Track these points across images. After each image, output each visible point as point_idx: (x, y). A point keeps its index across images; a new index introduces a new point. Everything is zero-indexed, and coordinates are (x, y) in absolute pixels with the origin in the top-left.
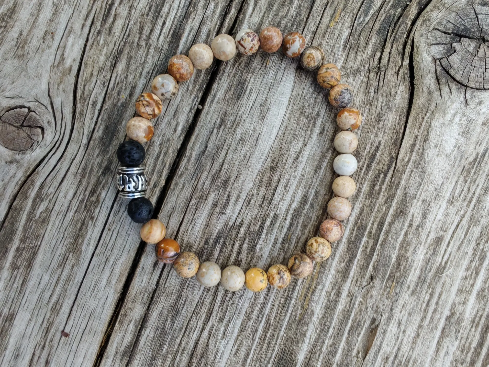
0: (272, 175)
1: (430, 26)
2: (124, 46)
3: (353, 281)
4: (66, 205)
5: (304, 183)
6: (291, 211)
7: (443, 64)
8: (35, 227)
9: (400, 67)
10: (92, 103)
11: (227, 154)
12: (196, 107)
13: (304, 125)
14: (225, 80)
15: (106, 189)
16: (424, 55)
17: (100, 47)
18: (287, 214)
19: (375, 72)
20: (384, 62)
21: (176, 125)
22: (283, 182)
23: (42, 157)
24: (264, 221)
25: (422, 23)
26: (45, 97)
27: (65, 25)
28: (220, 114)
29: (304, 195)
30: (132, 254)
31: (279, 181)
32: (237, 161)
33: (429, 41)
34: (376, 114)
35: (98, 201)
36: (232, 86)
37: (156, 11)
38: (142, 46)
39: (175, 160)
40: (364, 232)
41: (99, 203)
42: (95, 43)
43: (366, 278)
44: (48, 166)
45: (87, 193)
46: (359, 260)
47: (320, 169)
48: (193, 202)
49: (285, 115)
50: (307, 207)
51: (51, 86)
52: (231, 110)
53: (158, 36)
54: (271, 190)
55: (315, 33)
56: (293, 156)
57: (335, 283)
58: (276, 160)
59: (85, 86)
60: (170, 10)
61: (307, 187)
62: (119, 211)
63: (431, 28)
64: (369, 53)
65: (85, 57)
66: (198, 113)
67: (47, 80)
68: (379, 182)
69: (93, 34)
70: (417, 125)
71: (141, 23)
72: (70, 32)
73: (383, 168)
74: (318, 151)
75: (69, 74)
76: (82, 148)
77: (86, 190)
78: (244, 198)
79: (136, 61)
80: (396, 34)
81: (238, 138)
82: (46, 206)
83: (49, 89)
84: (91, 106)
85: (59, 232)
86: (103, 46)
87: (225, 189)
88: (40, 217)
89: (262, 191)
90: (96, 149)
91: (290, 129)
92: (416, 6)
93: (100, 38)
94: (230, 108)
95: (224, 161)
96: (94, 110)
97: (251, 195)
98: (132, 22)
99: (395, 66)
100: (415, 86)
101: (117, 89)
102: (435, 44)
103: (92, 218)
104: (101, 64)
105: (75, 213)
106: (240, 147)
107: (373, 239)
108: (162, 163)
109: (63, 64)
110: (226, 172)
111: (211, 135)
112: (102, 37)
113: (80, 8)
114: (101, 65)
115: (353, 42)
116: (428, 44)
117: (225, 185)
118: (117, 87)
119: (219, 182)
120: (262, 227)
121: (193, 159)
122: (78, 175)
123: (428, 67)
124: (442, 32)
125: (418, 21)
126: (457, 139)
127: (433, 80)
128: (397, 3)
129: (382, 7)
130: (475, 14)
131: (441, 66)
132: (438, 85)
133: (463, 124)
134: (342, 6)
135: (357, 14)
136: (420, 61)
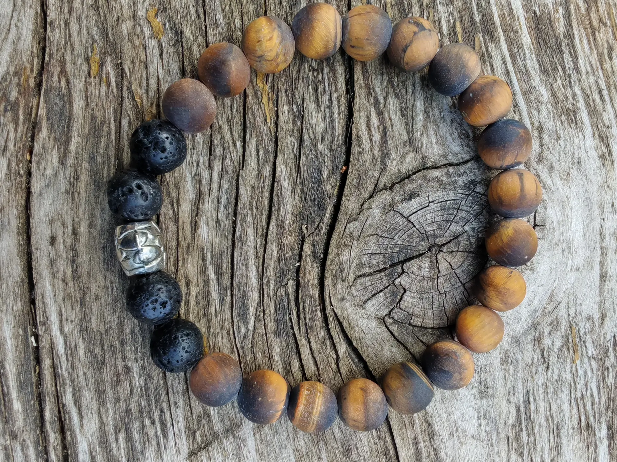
1: (346, 278)
7: (396, 318)
16: (364, 324)
20: (310, 368)
25: (333, 281)
33: (358, 300)
63: (351, 278)
64: (281, 370)
70: (407, 422)
80: (305, 318)
92: (313, 262)
102: (369, 299)
115: (248, 369)
116: (359, 305)
123: (377, 336)
124: (370, 274)
125: (326, 282)
126: (476, 406)
127: (394, 350)
128: (281, 275)
129: (263, 294)
130: (405, 220)
131: (396, 322)
132: (406, 351)
133: (474, 381)
134: (204, 329)
135: (233, 326)
136: (362, 335)
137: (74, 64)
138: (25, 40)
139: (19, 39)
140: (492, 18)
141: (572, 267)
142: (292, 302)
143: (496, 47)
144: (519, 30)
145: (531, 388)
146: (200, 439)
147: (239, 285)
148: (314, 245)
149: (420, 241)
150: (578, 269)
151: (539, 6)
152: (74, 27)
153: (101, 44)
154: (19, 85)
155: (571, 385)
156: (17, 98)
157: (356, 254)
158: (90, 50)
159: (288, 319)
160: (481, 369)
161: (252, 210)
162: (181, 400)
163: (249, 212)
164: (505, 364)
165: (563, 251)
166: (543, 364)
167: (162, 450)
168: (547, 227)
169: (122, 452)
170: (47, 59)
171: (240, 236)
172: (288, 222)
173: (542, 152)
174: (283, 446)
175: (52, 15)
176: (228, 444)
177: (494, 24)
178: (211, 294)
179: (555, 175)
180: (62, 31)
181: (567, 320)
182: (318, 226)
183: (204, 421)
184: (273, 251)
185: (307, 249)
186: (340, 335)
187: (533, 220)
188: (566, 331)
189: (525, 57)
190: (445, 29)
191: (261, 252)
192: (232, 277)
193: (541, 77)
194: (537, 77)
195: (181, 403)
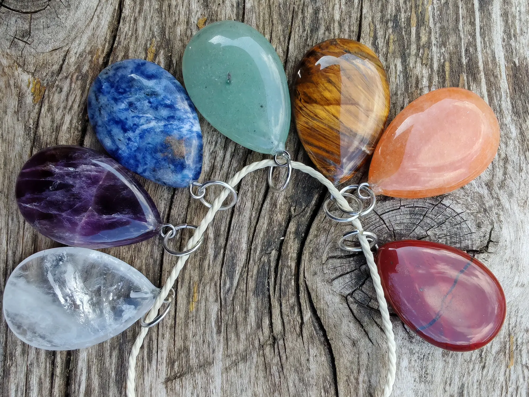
1: (321, 257)
7: (357, 298)
16: (328, 298)
19: (271, 344)
20: (278, 327)
25: (309, 258)
33: (327, 277)
63: (324, 258)
64: (253, 324)
70: (352, 390)
80: (280, 284)
92: (295, 239)
102: (337, 278)
115: (227, 318)
116: (327, 281)
123: (339, 311)
124: (341, 257)
125: (303, 257)
126: (415, 388)
127: (351, 325)
128: (267, 244)
129: (250, 258)
130: (378, 217)
131: (356, 302)
132: (361, 328)
133: (416, 366)
134: (197, 277)
135: (220, 279)
136: (326, 307)
137: (135, 51)
138: (102, 28)
139: (98, 26)
140: (477, 63)
141: (518, 282)
142: (272, 269)
143: (476, 87)
144: (499, 76)
145: (466, 382)
146: (177, 368)
147: (232, 247)
148: (298, 225)
149: (388, 237)
150: (523, 285)
151: (519, 59)
152: (141, 23)
153: (158, 39)
154: (91, 61)
155: (503, 387)
156: (88, 71)
157: (332, 238)
158: (149, 42)
159: (266, 281)
160: (424, 356)
161: (252, 187)
162: (167, 333)
163: (250, 189)
164: (446, 356)
165: (512, 267)
166: (480, 363)
167: (145, 371)
168: (500, 244)
169: (113, 367)
170: (116, 45)
171: (240, 207)
172: (280, 202)
173: (505, 180)
174: (244, 389)
175: (126, 12)
176: (200, 378)
177: (478, 67)
178: (208, 250)
179: (513, 200)
180: (131, 25)
181: (507, 328)
182: (304, 209)
183: (182, 354)
184: (264, 224)
185: (292, 227)
186: (307, 304)
187: (488, 236)
188: (505, 337)
189: (501, 98)
190: (435, 66)
191: (254, 223)
192: (227, 240)
193: (513, 117)
194: (510, 116)
195: (167, 336)
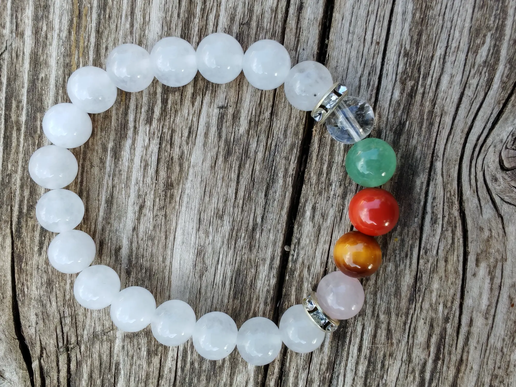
0: (168, 177)
2: (408, 309)
3: (22, 55)
4: (448, 65)
5: (124, 177)
6: (130, 133)
8: (489, 20)
9: (41, 356)
10: (438, 220)
11: (236, 193)
12: (292, 246)
13: (143, 256)
14: (261, 291)
15: (394, 102)
17: (441, 300)
18: (135, 127)
21: (314, 216)
22: (151, 171)
23: (497, 126)
24: (164, 110)
26: (506, 215)
27: (496, 320)
28: (257, 245)
29: (119, 160)
30: (337, 15)
31: (157, 172)
32: (220, 185)
34: (54, 290)
35: (403, 83)
36: (251, 286)
37: (374, 364)
38: (384, 313)
39: (305, 167)
40: (27, 128)
41: (401, 79)
42: (449, 304)
43: (6, 63)
44: (485, 117)
45: (420, 90)
46: (23, 87)
47: (107, 202)
48: (267, 114)
49: (171, 263)
50: (110, 145)
51: (501, 232)
52: (245, 253)
53: (365, 331)
54: (165, 156)
55: (160, 377)
56: (148, 210)
57: (45, 46)
58: (168, 200)
59: (453, 243)
60: (356, 368)
61: (117, 173)
62: (369, 74)
65: (461, 283)
66: (288, 240)
67: (509, 240)
68: (26, 202)
69: (454, 316)
71: (392, 344)
72: (487, 312)
73: (27, 221)
74: (116, 224)
75: (478, 255)
76: (440, 154)
77: (424, 93)
78: (198, 136)
79: (387, 292)
81: (226, 218)
82: (478, 56)
83: (504, 228)
84: (439, 216)
85: (452, 22)
86: (438, 303)
87: (227, 142)
88: (485, 36)
89: (176, 152)
90: (419, 157)
91: (160, 246)
93: (443, 312)
94: (246, 256)
95: (238, 182)
96: (433, 212)
97: (190, 143)
98: (404, 343)
99: (48, 356)
100: (16, 337)
101: (407, 247)
103: (406, 54)
104: (436, 278)
105: (433, 56)
106: (221, 206)
107: (12, 121)
108: (322, 159)
109: (489, 266)
110: (231, 167)
111: (264, 214)
112: (440, 315)
113: (479, 348)
114: (435, 275)
117: (229, 149)
118: (407, 251)
119: (238, 150)
120: (165, 102)
121: (281, 175)
122: (439, 114)
